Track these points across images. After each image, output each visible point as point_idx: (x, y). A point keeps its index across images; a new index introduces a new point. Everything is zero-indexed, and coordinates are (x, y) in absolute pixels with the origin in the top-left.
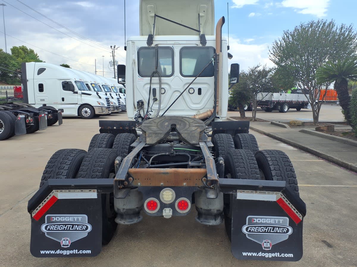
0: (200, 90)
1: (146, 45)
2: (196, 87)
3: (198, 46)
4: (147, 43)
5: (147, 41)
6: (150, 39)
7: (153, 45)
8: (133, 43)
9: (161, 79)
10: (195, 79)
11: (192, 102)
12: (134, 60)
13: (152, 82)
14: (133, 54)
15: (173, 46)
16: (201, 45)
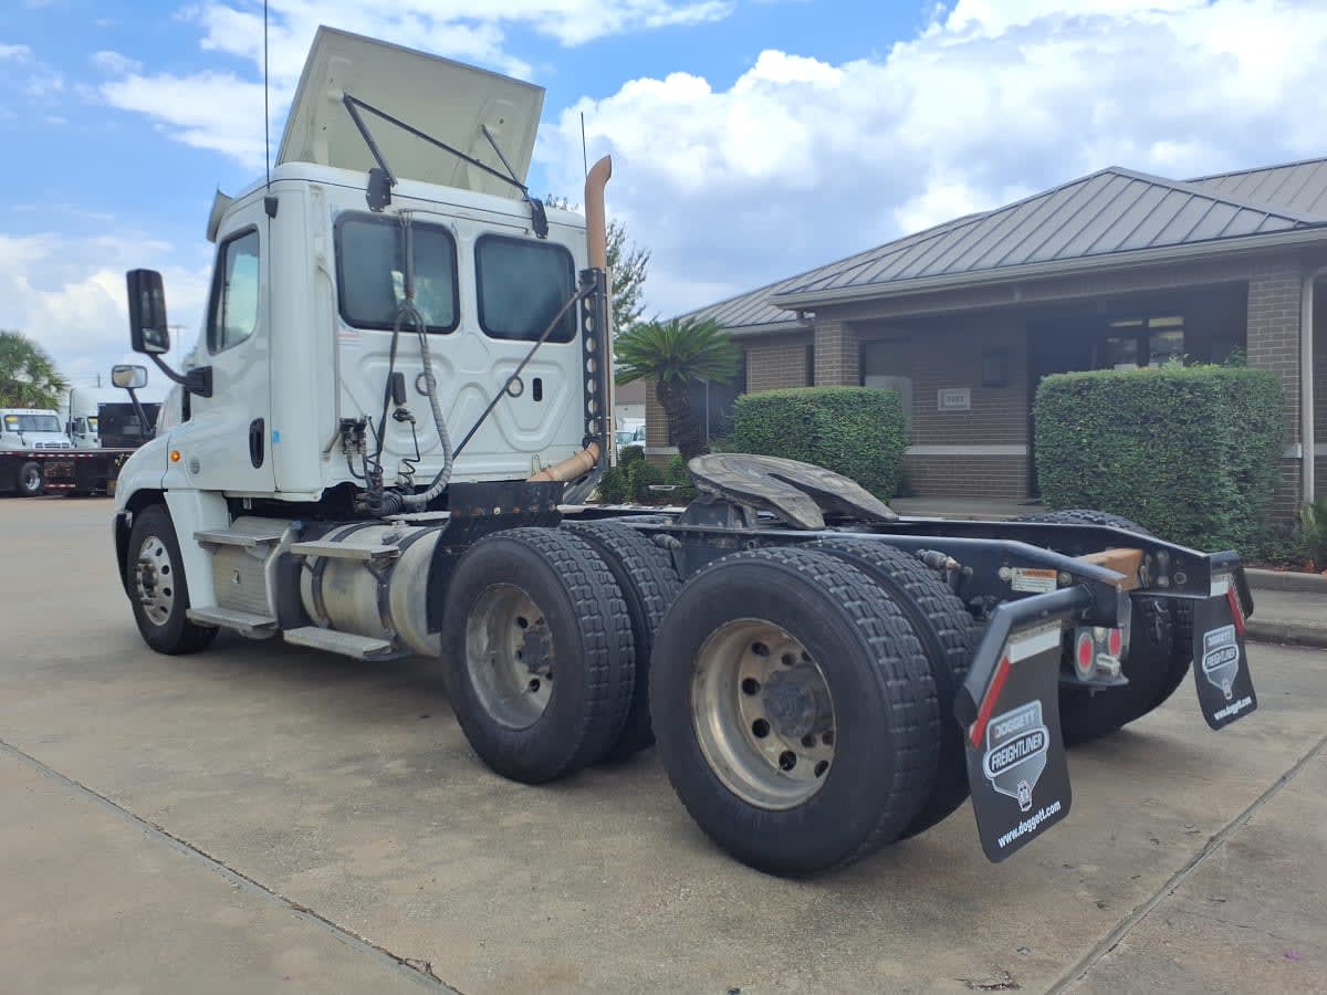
0: (537, 383)
1: (365, 207)
2: (528, 375)
3: (529, 237)
4: (367, 198)
5: (369, 190)
6: (381, 187)
7: (388, 211)
8: (314, 191)
9: (428, 342)
10: (535, 349)
11: (516, 424)
12: (321, 259)
13: (400, 348)
14: (316, 235)
15: (452, 224)
16: (534, 235)
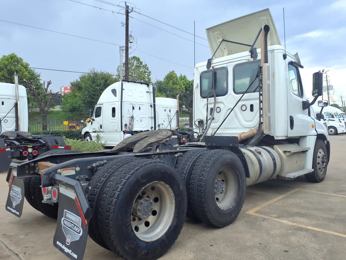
0: (252, 106)
1: (206, 69)
2: (248, 104)
3: (250, 61)
5: (207, 65)
6: (209, 63)
7: (211, 68)
8: (197, 69)
9: (216, 99)
11: (245, 120)
13: (210, 102)
14: (197, 79)
15: (227, 66)
16: (252, 60)
